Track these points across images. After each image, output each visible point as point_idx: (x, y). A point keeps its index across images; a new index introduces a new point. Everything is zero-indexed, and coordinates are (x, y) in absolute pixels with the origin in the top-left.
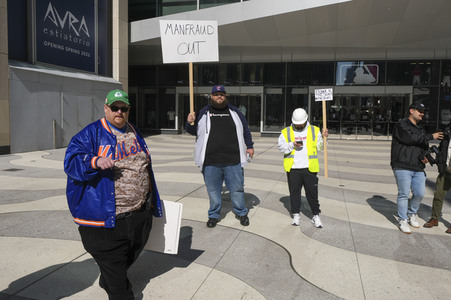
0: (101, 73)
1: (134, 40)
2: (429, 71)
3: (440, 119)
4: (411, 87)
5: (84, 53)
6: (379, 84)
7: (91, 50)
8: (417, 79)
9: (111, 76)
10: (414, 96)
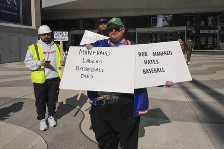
0: (24, 24)
1: (44, 6)
2: (194, 19)
3: (200, 42)
4: (186, 27)
5: (13, 13)
6: (170, 26)
7: (18, 11)
8: (188, 23)
9: (31, 25)
10: (187, 31)
